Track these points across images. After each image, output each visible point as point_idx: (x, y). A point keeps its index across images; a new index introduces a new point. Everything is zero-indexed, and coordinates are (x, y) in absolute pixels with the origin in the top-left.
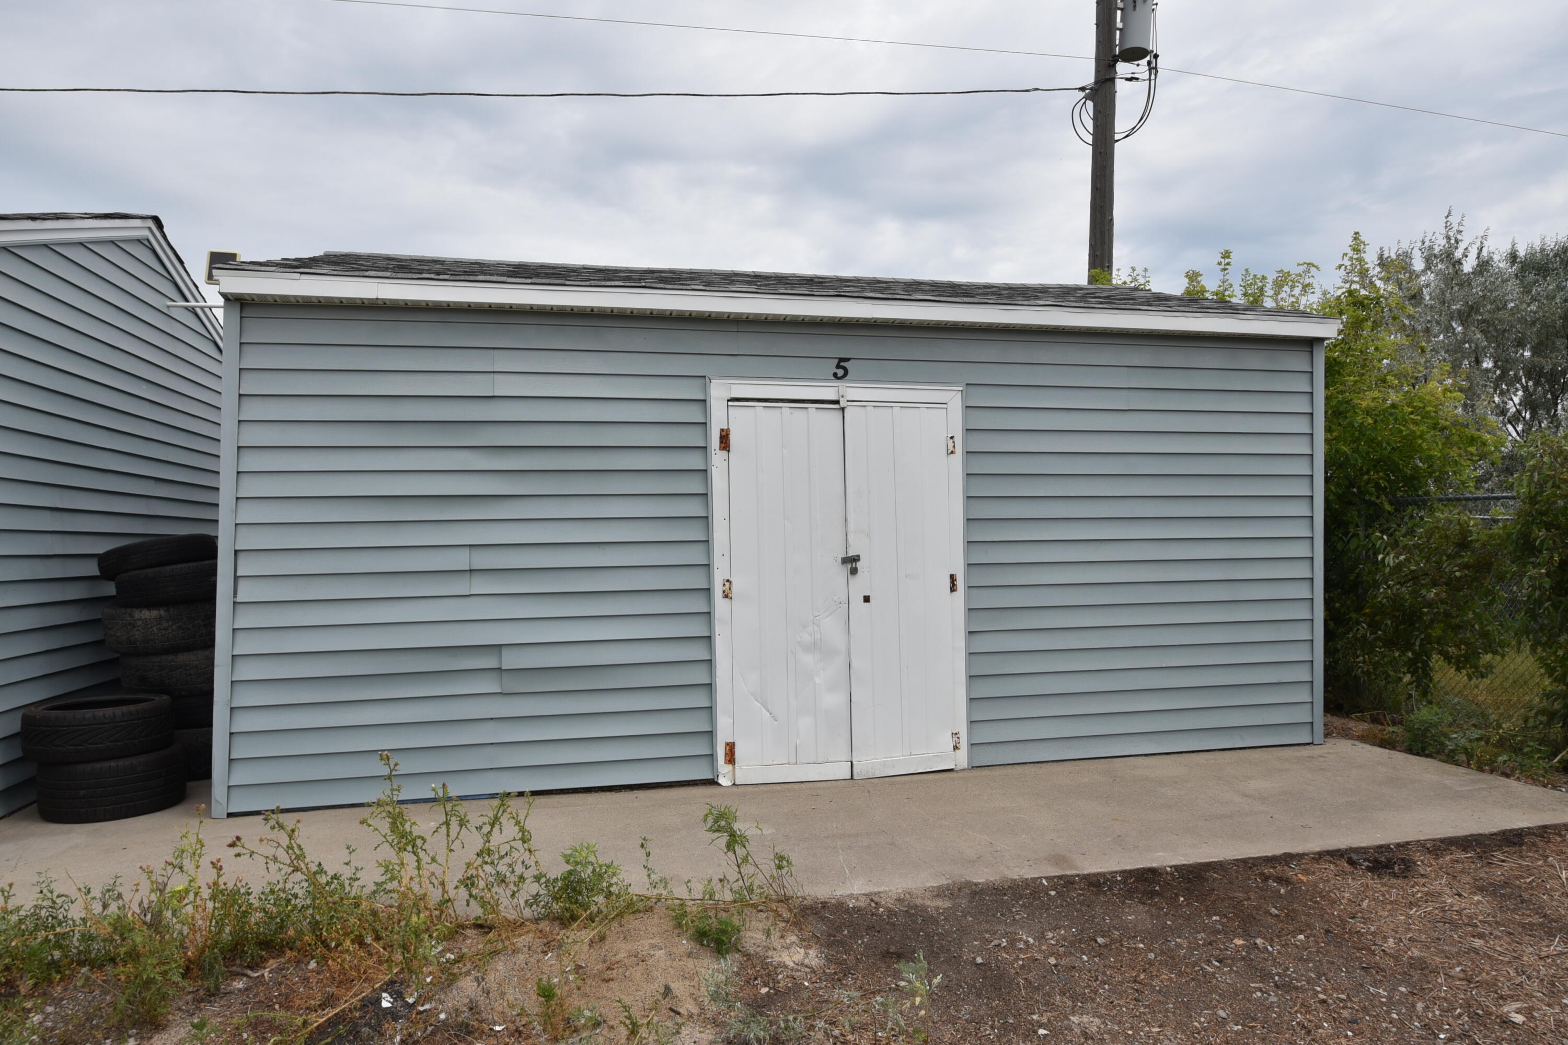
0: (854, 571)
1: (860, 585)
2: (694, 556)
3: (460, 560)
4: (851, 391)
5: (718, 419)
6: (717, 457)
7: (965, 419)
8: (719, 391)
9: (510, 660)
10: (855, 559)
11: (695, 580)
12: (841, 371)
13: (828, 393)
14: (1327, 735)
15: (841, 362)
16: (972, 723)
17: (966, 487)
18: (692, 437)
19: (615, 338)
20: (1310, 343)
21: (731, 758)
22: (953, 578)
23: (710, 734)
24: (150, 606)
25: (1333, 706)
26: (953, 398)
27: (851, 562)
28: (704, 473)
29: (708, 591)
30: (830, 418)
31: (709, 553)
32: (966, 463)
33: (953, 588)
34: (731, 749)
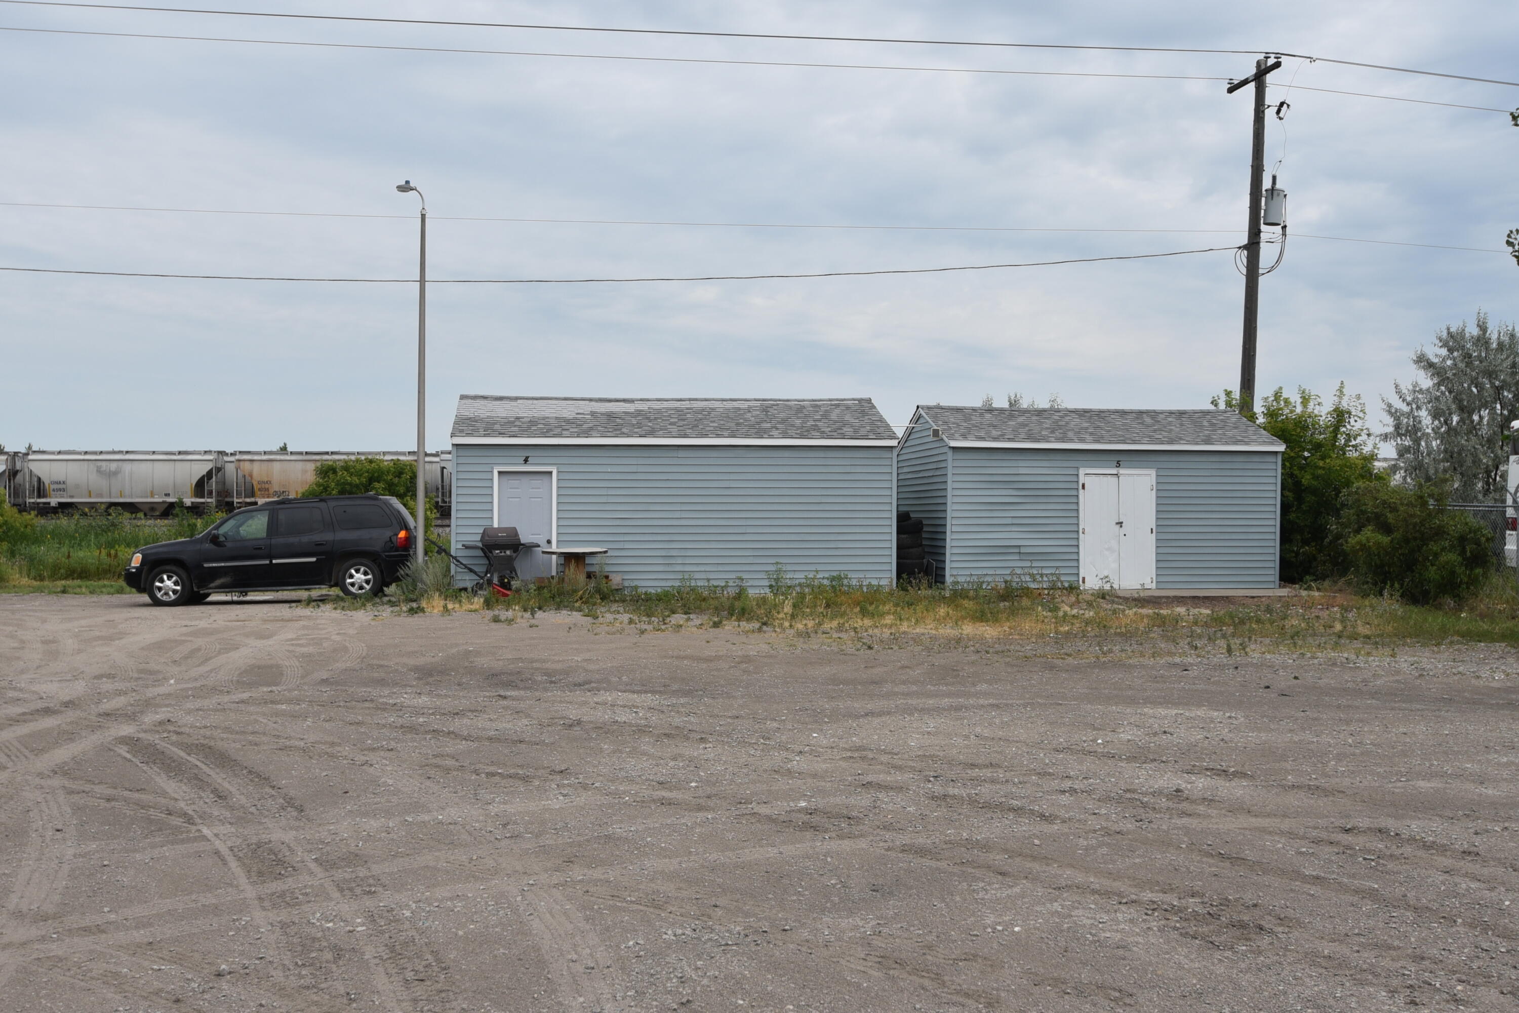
0: (1121, 526)
1: (1123, 531)
2: (1074, 521)
3: (1009, 521)
4: (1122, 471)
5: (1082, 479)
6: (1081, 491)
7: (1157, 479)
8: (1082, 472)
9: (1023, 550)
10: (1122, 523)
11: (1074, 528)
12: (1118, 465)
13: (1114, 471)
14: (1280, 586)
15: (1118, 462)
16: (1157, 575)
17: (1157, 501)
18: (1074, 486)
19: (1052, 456)
20: (1276, 453)
21: (1084, 582)
22: (1152, 529)
23: (1078, 574)
24: (904, 534)
25: (1282, 578)
26: (1153, 473)
27: (1120, 524)
28: (1077, 496)
29: (1078, 532)
30: (1115, 479)
31: (1078, 520)
32: (1157, 493)
33: (1152, 532)
34: (1084, 579)
